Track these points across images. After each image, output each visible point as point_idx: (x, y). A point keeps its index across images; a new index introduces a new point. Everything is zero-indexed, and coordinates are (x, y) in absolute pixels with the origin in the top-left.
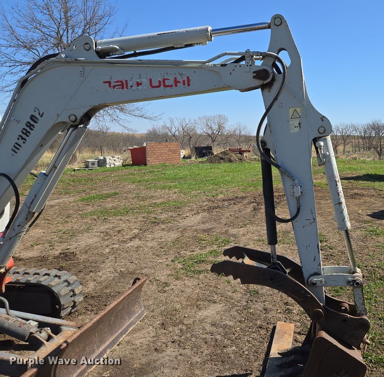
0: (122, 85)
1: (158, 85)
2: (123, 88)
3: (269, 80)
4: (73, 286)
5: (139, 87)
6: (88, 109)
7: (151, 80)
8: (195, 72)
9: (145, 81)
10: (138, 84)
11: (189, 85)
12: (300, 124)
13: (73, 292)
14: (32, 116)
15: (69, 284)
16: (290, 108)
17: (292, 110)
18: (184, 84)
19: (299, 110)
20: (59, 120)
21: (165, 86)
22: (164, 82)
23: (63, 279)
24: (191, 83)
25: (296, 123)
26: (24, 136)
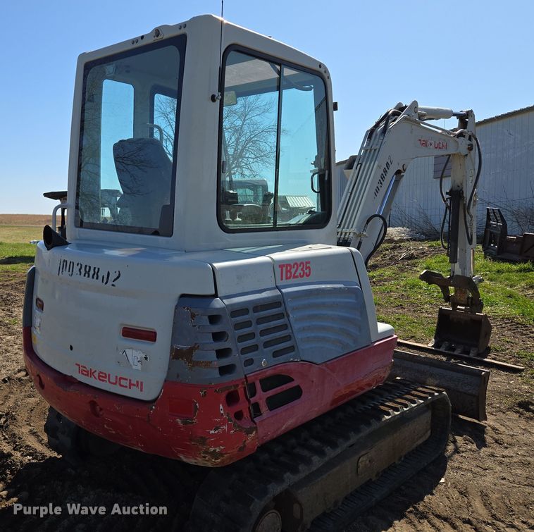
1: (437, 146)
2: (425, 146)
5: (431, 147)
7: (435, 142)
10: (431, 144)
11: (446, 149)
14: (387, 162)
20: (398, 169)
21: (439, 148)
26: (382, 180)
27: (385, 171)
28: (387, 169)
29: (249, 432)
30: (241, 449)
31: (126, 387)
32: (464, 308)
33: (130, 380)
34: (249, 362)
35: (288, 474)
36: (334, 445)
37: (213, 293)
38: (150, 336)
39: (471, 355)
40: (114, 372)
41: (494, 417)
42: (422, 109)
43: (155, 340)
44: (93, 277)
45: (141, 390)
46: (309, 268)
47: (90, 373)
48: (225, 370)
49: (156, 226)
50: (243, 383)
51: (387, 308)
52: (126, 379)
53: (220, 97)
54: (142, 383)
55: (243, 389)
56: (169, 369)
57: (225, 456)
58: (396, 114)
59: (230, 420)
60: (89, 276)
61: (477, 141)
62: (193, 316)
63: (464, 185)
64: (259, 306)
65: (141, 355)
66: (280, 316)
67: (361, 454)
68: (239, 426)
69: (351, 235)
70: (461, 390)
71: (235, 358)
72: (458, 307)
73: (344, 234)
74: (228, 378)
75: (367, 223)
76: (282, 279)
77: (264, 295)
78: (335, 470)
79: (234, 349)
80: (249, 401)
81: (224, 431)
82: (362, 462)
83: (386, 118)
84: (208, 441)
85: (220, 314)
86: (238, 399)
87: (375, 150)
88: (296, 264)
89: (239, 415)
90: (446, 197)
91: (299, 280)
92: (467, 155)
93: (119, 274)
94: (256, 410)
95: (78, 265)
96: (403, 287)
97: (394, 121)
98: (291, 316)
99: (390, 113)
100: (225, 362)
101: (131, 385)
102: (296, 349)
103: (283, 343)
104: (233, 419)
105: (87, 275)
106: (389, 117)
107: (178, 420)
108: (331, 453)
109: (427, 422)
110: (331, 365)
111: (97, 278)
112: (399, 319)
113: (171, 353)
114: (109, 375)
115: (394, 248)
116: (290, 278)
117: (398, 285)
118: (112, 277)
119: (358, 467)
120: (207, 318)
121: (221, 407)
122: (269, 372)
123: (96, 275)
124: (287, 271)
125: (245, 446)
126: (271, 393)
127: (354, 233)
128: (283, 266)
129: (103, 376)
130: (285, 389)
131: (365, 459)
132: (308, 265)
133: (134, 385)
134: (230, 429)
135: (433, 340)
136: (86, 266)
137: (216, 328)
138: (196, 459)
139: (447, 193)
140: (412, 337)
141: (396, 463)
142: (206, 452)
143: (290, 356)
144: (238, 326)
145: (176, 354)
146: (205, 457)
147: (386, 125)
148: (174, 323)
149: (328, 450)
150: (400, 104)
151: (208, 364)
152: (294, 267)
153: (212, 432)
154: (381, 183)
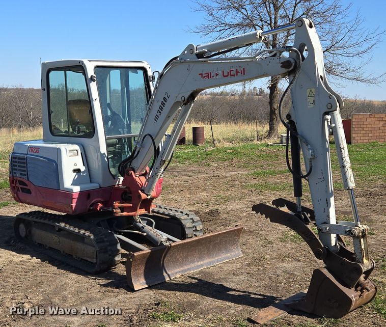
0: (208, 76)
1: (227, 75)
2: (208, 78)
3: (292, 68)
4: (196, 224)
5: (217, 77)
6: (191, 92)
7: (223, 71)
8: (248, 65)
9: (220, 72)
10: (217, 75)
11: (244, 74)
12: (314, 101)
13: (196, 228)
14: (164, 97)
15: (193, 222)
16: (308, 89)
17: (309, 90)
18: (241, 73)
19: (313, 90)
20: (177, 100)
21: (231, 75)
22: (230, 73)
23: (190, 217)
24: (245, 73)
25: (311, 100)
26: (160, 110)
27: (163, 104)
28: (164, 102)
34: (15, 173)
66: (24, 163)
75: (143, 140)
77: (22, 155)
88: (35, 148)
91: (34, 154)
98: (28, 165)
102: (27, 176)
103: (23, 172)
116: (32, 152)
128: (31, 147)
132: (39, 149)
143: (24, 177)
144: (14, 162)
154: (160, 112)
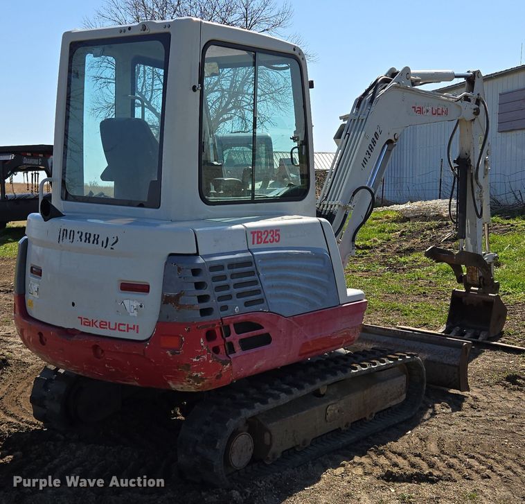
0: (421, 111)
1: (435, 113)
5: (427, 114)
7: (432, 108)
10: (427, 111)
11: (447, 114)
14: (376, 132)
17: (480, 137)
20: (389, 138)
21: (438, 114)
22: (437, 111)
26: (370, 151)
27: (374, 142)
28: (375, 139)
29: (225, 363)
30: (218, 377)
31: (124, 331)
32: (477, 289)
33: (128, 325)
34: (224, 308)
35: (258, 403)
36: (301, 387)
37: (195, 252)
38: (144, 289)
39: (480, 339)
40: (113, 319)
41: (480, 390)
42: (415, 75)
43: (148, 291)
44: (93, 243)
45: (137, 332)
46: (278, 235)
47: (92, 323)
48: (205, 312)
49: (144, 199)
50: (219, 323)
51: (407, 296)
52: (125, 325)
53: (200, 88)
54: (138, 326)
55: (219, 329)
56: (161, 311)
57: (206, 381)
58: (386, 81)
59: (208, 351)
60: (89, 242)
61: (485, 105)
62: (179, 269)
63: (472, 153)
64: (232, 264)
65: (136, 304)
66: (251, 273)
67: (329, 404)
68: (216, 358)
69: (336, 207)
70: (445, 362)
71: (212, 303)
72: (472, 288)
73: (329, 206)
74: (207, 319)
75: (353, 196)
76: (253, 243)
77: (238, 256)
78: (304, 412)
79: (211, 296)
80: (225, 340)
81: (204, 360)
82: (330, 410)
83: (375, 86)
84: (191, 367)
85: (201, 268)
86: (216, 337)
87: (363, 120)
88: (267, 231)
89: (216, 350)
90: (454, 165)
91: (269, 245)
92: (473, 120)
93: (117, 239)
94: (231, 349)
95: (78, 232)
96: (434, 273)
97: (384, 88)
98: (261, 274)
99: (379, 80)
100: (204, 305)
101: (128, 328)
102: (265, 302)
103: (254, 296)
104: (212, 352)
105: (87, 241)
106: (378, 85)
107: (168, 352)
108: (297, 393)
109: (402, 385)
110: (299, 320)
111: (97, 243)
112: (416, 307)
113: (162, 300)
114: (109, 323)
115: (440, 227)
116: (261, 243)
117: (431, 271)
118: (111, 242)
119: (327, 414)
120: (190, 271)
121: (202, 341)
122: (241, 318)
123: (96, 240)
124: (258, 237)
125: (221, 375)
126: (244, 335)
127: (339, 206)
128: (255, 232)
129: (103, 324)
130: (255, 334)
131: (333, 408)
132: (277, 233)
133: (131, 328)
134: (208, 359)
135: (445, 325)
136: (86, 234)
137: (197, 279)
138: (182, 384)
139: (454, 162)
140: (425, 324)
141: (368, 418)
142: (190, 377)
143: (259, 307)
144: (215, 279)
145: (166, 300)
146: (189, 381)
147: (374, 93)
148: (164, 276)
149: (295, 390)
150: (393, 69)
151: (191, 307)
152: (264, 234)
153: (195, 360)
154: (369, 154)
